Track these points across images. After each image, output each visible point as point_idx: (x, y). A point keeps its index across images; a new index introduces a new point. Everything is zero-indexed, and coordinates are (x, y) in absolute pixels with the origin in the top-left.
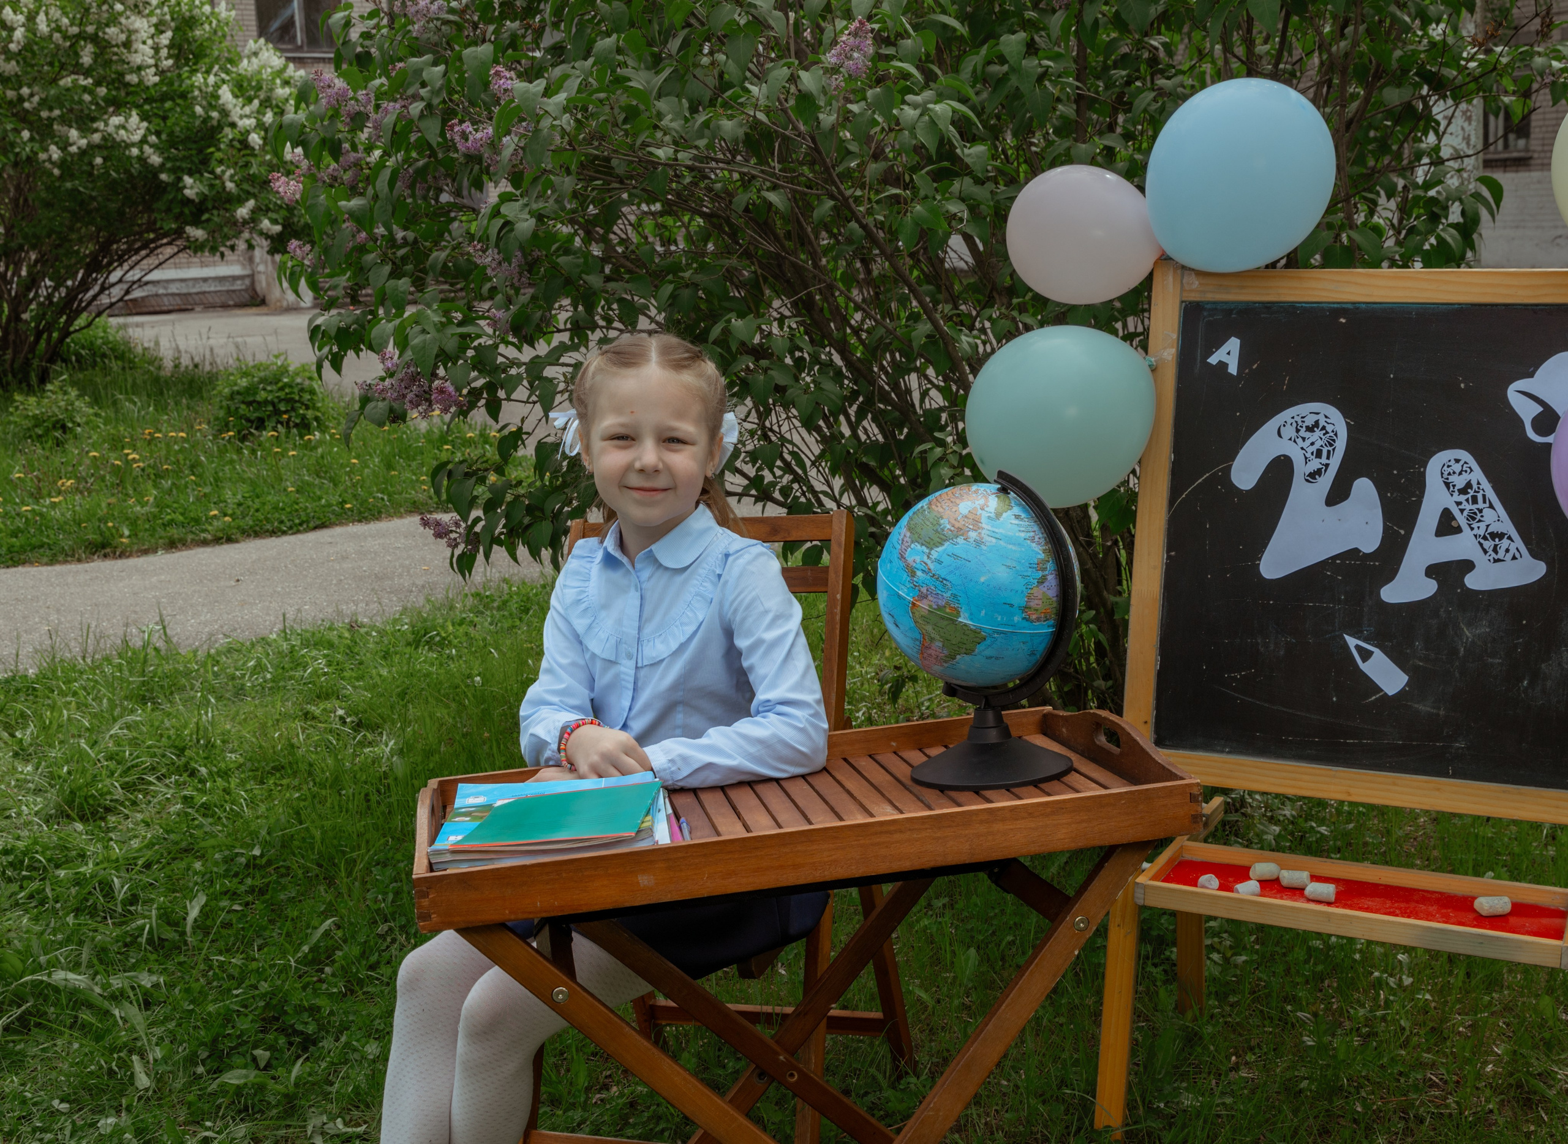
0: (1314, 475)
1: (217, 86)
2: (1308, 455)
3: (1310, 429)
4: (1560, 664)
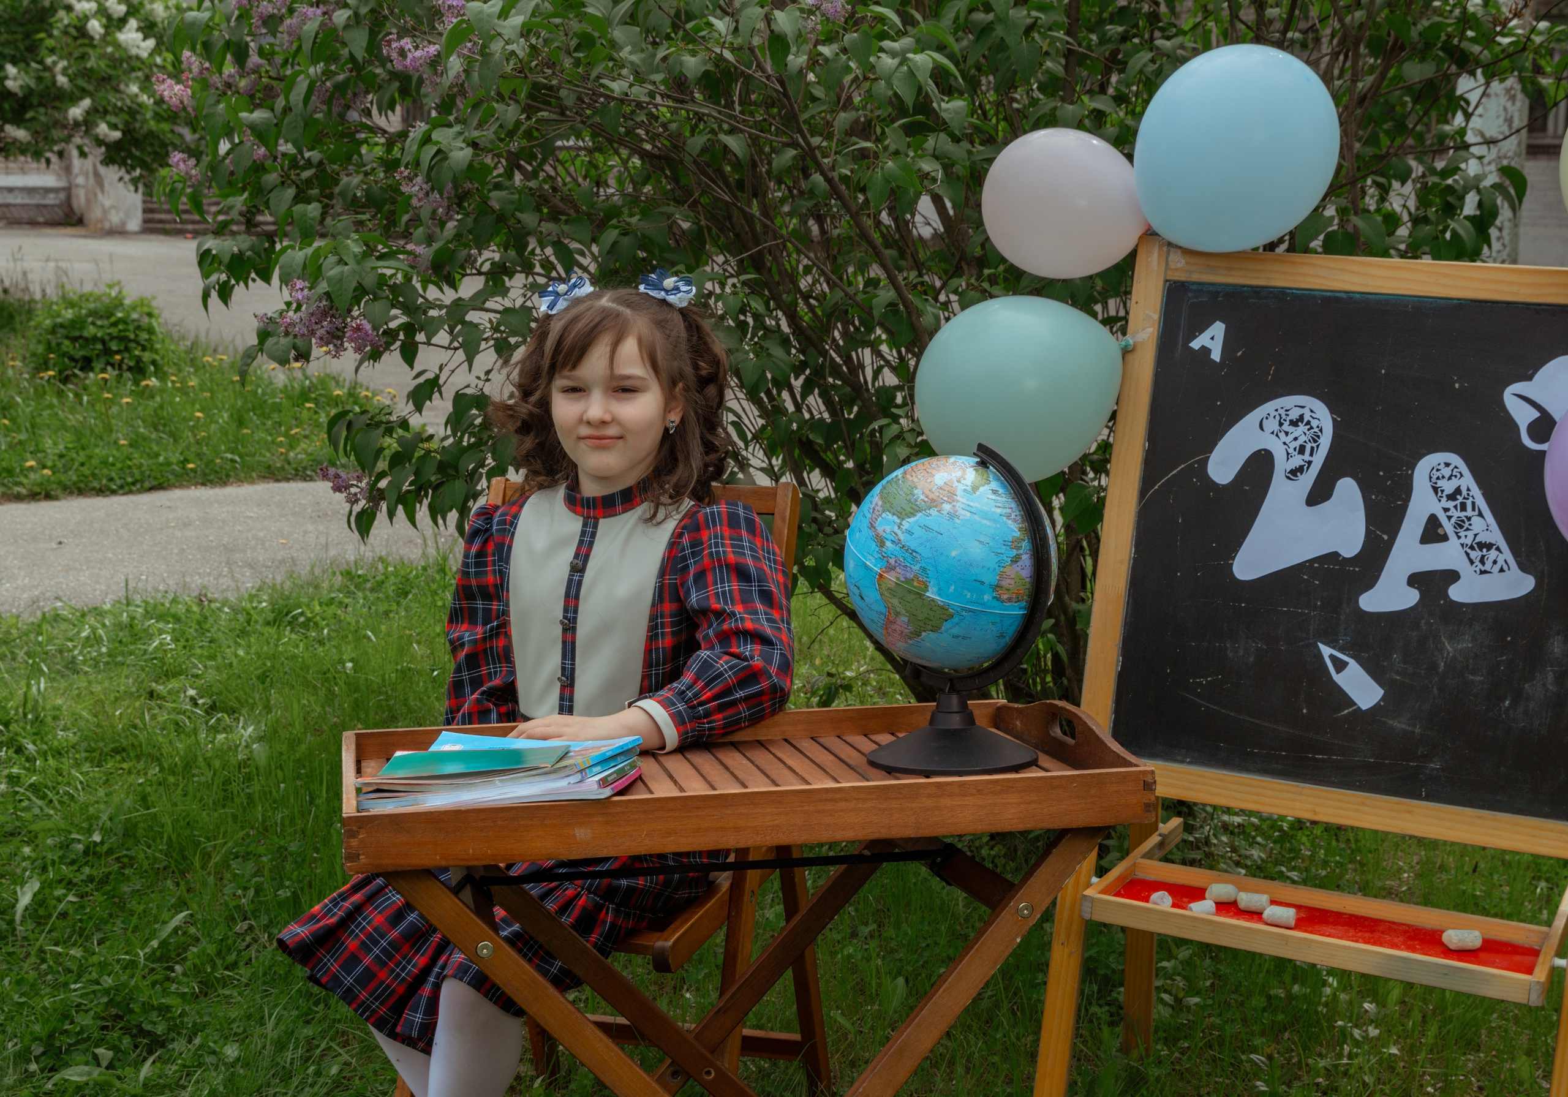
0: (1296, 472)
2: (1291, 451)
3: (1294, 423)
4: (1544, 685)
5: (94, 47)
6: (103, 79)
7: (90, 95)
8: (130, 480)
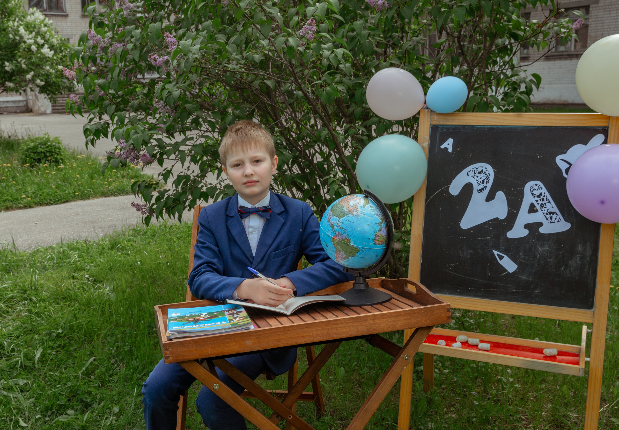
0: (481, 190)
1: (18, 27)
2: (479, 183)
3: (480, 173)
4: (576, 261)
5: (34, 54)
6: (38, 65)
7: (33, 70)
8: (57, 200)
